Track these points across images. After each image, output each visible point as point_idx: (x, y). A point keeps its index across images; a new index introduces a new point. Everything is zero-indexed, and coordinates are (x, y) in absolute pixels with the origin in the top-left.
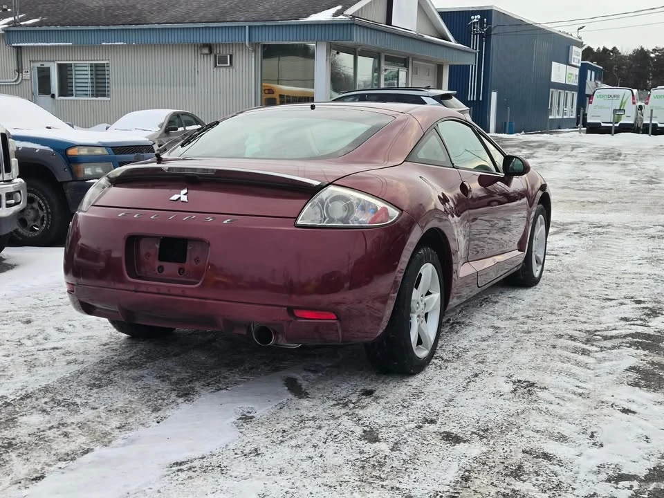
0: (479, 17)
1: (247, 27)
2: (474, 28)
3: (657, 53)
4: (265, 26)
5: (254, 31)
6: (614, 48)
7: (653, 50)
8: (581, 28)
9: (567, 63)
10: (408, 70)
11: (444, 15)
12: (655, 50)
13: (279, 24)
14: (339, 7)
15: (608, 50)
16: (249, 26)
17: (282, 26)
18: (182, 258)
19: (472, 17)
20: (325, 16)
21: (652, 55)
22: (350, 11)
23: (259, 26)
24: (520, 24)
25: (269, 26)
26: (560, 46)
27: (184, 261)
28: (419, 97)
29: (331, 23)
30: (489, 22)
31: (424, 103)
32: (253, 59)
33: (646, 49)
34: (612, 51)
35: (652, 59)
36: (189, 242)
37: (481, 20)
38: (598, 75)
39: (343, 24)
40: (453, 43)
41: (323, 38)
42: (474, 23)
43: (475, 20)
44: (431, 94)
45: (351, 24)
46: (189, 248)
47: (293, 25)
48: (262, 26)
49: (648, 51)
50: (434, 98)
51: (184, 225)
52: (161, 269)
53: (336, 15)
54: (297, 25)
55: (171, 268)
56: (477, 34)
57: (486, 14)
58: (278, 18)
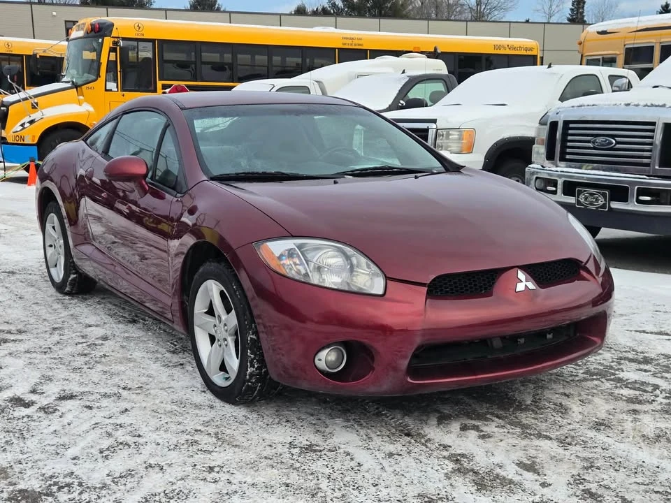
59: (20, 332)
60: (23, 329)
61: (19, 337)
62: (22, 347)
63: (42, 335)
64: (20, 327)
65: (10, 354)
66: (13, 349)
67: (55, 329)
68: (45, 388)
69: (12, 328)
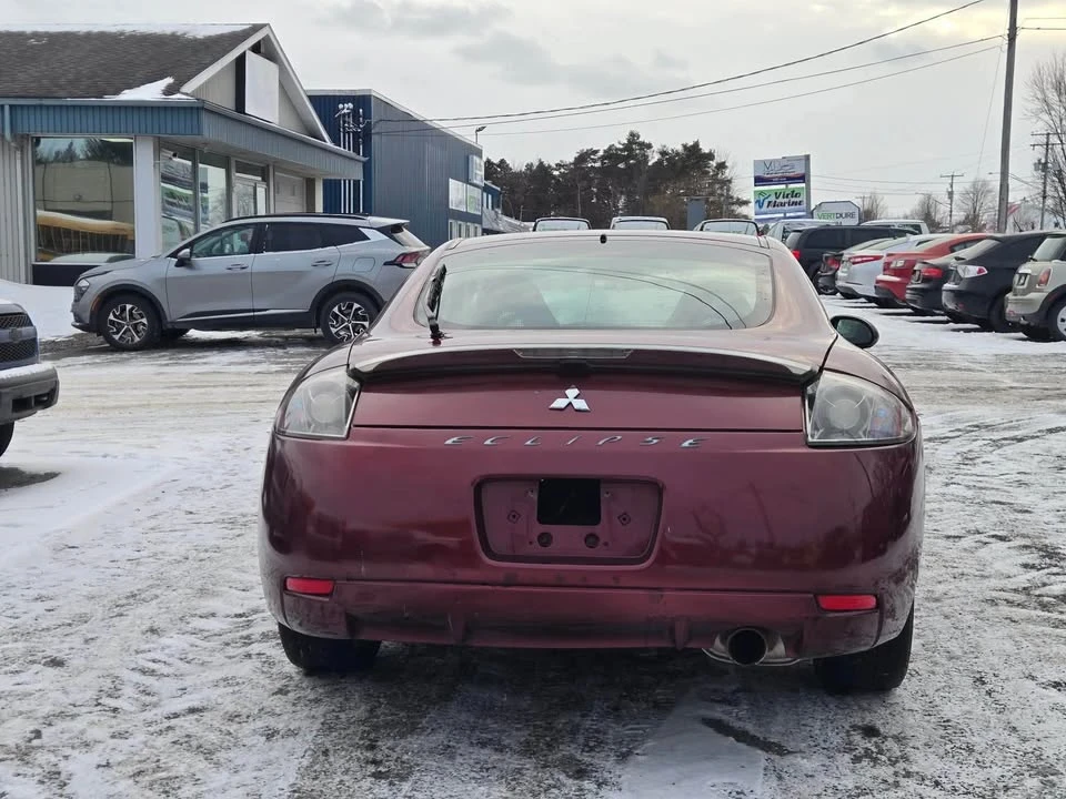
0: (351, 105)
1: (7, 108)
2: (344, 122)
3: (562, 170)
4: (41, 106)
5: (19, 117)
6: (502, 161)
7: (557, 165)
8: (479, 130)
9: (467, 181)
10: (268, 185)
11: (313, 99)
12: (559, 166)
13: (69, 104)
14: (169, 80)
15: (493, 164)
16: (11, 106)
17: (74, 107)
18: (591, 516)
19: (341, 106)
20: (151, 92)
21: (556, 173)
22: (190, 87)
23: (28, 106)
24: (408, 118)
25: (48, 107)
26: (459, 156)
27: (595, 520)
28: (356, 228)
29: (163, 105)
30: (367, 115)
31: (366, 238)
32: (19, 162)
33: (546, 163)
34: (499, 166)
35: (554, 177)
37: (355, 112)
38: (495, 200)
39: (185, 108)
40: (329, 144)
41: (149, 129)
42: (344, 115)
43: (346, 111)
44: (375, 223)
45: (198, 108)
46: (604, 496)
47: (93, 107)
48: (35, 107)
49: (549, 166)
50: (382, 230)
52: (545, 539)
53: (169, 91)
54: (100, 107)
56: (349, 133)
57: (362, 101)
58: (62, 93)
59: (993, 602)
60: (986, 606)
61: (995, 594)
62: (993, 582)
63: (959, 594)
64: (990, 611)
65: (1009, 577)
66: (1006, 581)
67: (937, 600)
68: (974, 545)
69: (1005, 610)
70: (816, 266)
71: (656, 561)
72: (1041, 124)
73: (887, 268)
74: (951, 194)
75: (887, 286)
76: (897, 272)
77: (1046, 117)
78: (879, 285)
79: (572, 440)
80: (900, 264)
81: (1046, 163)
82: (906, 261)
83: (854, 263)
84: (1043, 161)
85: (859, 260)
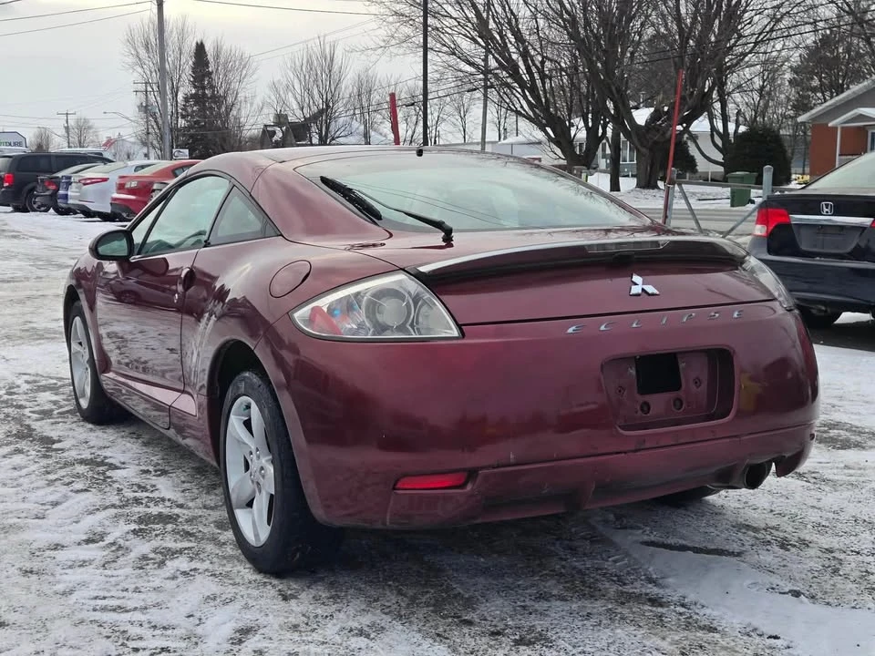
18: (674, 384)
27: (677, 386)
36: (679, 356)
46: (682, 365)
51: (659, 334)
52: (646, 407)
55: (659, 402)
70: (30, 186)
71: (736, 416)
72: (135, 74)
73: (121, 188)
74: (67, 129)
75: (123, 203)
76: (131, 191)
77: (140, 70)
78: (114, 202)
79: (664, 319)
80: (134, 184)
81: (147, 106)
82: (139, 182)
83: (85, 184)
84: (144, 104)
85: (89, 181)
